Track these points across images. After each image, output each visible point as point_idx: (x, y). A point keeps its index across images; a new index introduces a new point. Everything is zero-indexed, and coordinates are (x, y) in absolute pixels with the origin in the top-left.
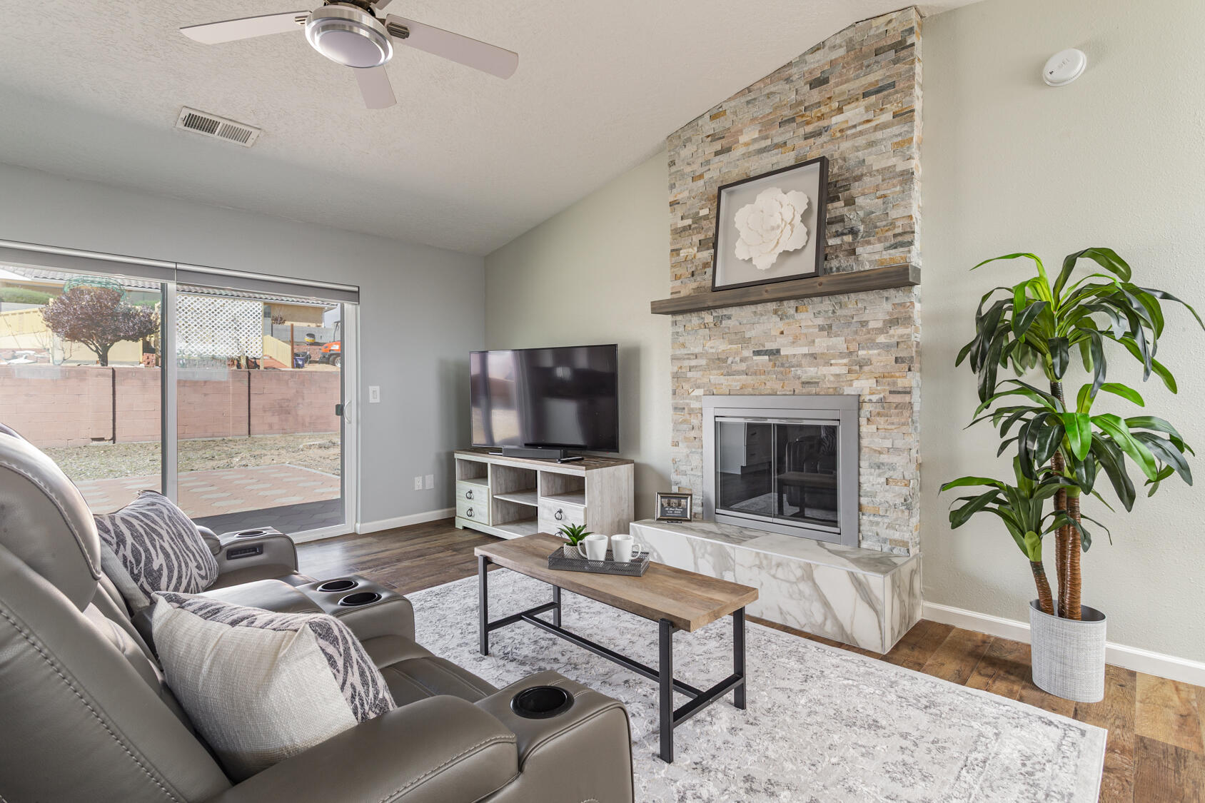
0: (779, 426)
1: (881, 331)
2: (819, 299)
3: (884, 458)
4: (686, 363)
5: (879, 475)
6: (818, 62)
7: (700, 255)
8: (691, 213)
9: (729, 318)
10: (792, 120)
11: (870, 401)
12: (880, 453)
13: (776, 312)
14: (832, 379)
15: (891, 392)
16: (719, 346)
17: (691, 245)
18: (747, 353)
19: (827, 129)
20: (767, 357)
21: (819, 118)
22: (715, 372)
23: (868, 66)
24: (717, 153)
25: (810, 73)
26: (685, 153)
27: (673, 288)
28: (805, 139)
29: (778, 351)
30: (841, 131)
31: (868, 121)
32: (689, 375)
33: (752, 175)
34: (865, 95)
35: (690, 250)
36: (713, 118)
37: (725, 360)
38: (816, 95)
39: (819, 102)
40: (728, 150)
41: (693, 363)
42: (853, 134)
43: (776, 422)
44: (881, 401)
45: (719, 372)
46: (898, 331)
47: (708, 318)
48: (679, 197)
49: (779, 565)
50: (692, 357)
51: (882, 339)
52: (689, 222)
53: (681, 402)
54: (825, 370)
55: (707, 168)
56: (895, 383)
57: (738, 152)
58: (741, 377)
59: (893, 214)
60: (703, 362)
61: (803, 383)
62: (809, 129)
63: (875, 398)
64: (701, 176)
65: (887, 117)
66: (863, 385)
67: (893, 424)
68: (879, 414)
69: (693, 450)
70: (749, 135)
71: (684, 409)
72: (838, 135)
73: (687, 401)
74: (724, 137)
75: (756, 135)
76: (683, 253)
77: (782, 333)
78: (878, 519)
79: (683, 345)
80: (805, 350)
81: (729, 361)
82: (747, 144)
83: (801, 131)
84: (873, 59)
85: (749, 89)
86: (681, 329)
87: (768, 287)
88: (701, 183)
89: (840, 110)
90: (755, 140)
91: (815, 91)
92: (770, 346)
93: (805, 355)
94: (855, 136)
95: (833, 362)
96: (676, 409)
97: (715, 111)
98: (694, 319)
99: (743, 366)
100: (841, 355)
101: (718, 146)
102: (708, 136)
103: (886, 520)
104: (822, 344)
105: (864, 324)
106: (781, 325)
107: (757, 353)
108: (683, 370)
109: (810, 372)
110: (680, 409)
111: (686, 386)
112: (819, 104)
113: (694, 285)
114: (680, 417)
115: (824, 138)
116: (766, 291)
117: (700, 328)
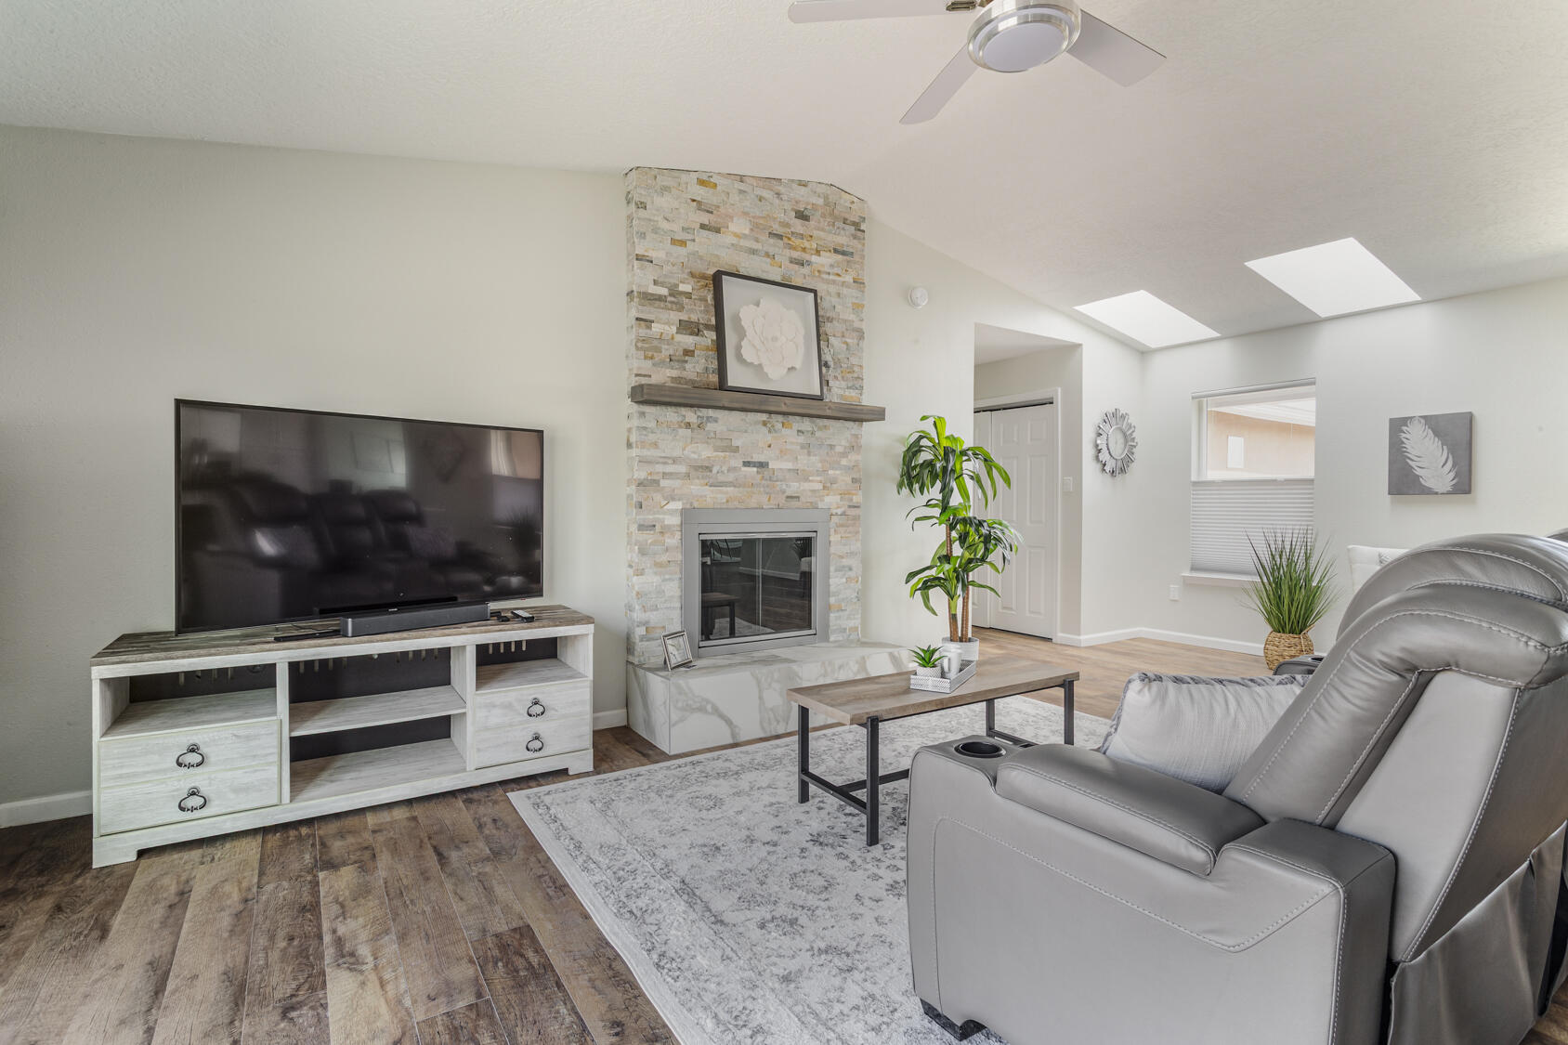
0: (764, 540)
1: (844, 455)
3: (845, 562)
4: (660, 468)
5: (842, 578)
6: (804, 197)
7: (679, 338)
8: (666, 280)
9: (716, 421)
10: (780, 237)
11: (836, 514)
12: (842, 557)
13: (765, 424)
14: (810, 494)
15: (850, 507)
16: (705, 452)
17: (668, 323)
18: (736, 462)
19: (809, 263)
20: (755, 469)
21: (804, 250)
22: (697, 481)
23: (838, 228)
24: (703, 226)
25: (797, 202)
26: (663, 202)
27: (639, 368)
28: (791, 262)
29: (767, 464)
30: (819, 271)
31: (839, 275)
32: (664, 483)
33: (743, 272)
34: (836, 251)
35: (667, 327)
36: (701, 182)
37: (709, 469)
38: (798, 226)
39: (802, 235)
40: (718, 231)
41: (670, 469)
42: (827, 280)
43: (764, 536)
44: (844, 514)
45: (702, 481)
46: (853, 457)
47: (691, 416)
48: (652, 254)
50: (670, 461)
51: (844, 462)
52: (664, 291)
53: (651, 517)
54: (806, 486)
55: (690, 237)
56: (852, 500)
57: (726, 239)
58: (728, 489)
59: (854, 360)
60: (682, 469)
61: (788, 497)
62: (796, 254)
63: (839, 511)
64: (683, 243)
65: (849, 278)
66: (831, 501)
67: (850, 533)
68: (842, 526)
69: (667, 577)
70: (739, 226)
71: (654, 526)
72: (817, 274)
73: (661, 516)
74: (712, 213)
75: (747, 232)
76: (656, 328)
77: (770, 446)
78: (841, 613)
79: (655, 445)
80: (790, 465)
81: (715, 470)
82: (736, 235)
83: (788, 253)
84: (841, 225)
85: (742, 178)
86: (652, 424)
88: (681, 251)
89: (818, 252)
90: (745, 236)
91: (799, 222)
92: (757, 458)
93: (790, 470)
94: (828, 282)
95: (811, 478)
96: (641, 527)
97: (704, 177)
98: (671, 415)
99: (731, 477)
100: (818, 473)
101: (705, 218)
102: (694, 201)
103: (847, 613)
104: (804, 462)
105: (832, 447)
106: (769, 438)
107: (747, 464)
108: (655, 477)
109: (794, 487)
110: (650, 526)
111: (658, 497)
112: (802, 236)
113: (675, 373)
114: (649, 537)
115: (806, 270)
117: (680, 427)
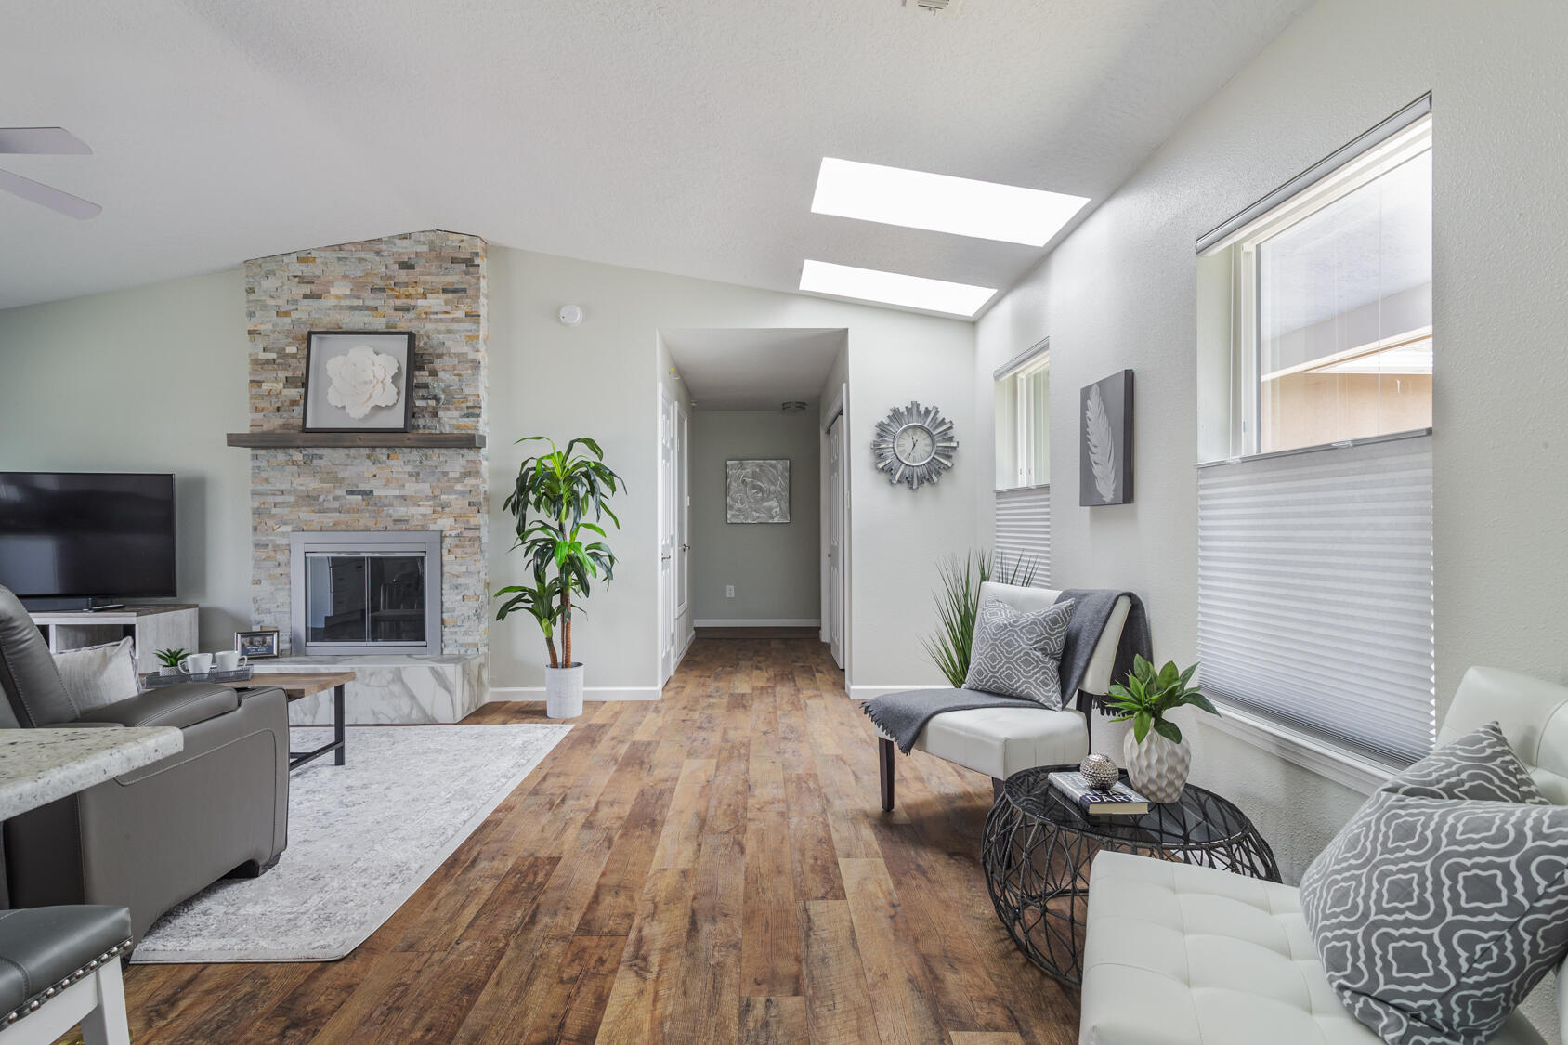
0: (372, 559)
1: (458, 480)
2: (409, 449)
3: (461, 580)
4: (271, 499)
5: (457, 594)
6: (408, 249)
7: (286, 392)
8: (276, 346)
9: (321, 457)
10: (383, 290)
11: (450, 536)
12: (458, 577)
13: (369, 457)
14: (420, 517)
15: (465, 529)
16: (310, 484)
17: (276, 380)
18: (340, 492)
19: (414, 307)
20: (360, 497)
21: (408, 296)
22: (304, 509)
23: (446, 269)
24: (306, 296)
25: (399, 255)
26: (268, 284)
27: (253, 420)
28: (395, 310)
29: (371, 492)
30: (426, 313)
31: (447, 313)
32: (274, 511)
33: (345, 328)
34: (445, 291)
35: (275, 385)
36: (300, 260)
37: (316, 498)
38: (403, 276)
39: (407, 283)
40: (319, 297)
41: (280, 499)
42: (435, 319)
43: (370, 555)
44: (458, 536)
45: (309, 509)
46: (470, 482)
47: (297, 456)
48: (261, 328)
49: (372, 674)
50: (278, 493)
51: (458, 487)
52: (273, 356)
53: (264, 538)
54: (413, 510)
55: (294, 307)
56: (468, 521)
57: (328, 302)
58: (334, 514)
59: (467, 391)
60: (291, 499)
61: (395, 521)
62: (399, 302)
63: (454, 533)
64: (287, 314)
65: (460, 314)
66: (445, 523)
67: (466, 553)
68: (457, 546)
69: (280, 587)
70: (341, 289)
71: (268, 545)
72: (424, 316)
73: (271, 538)
74: (313, 283)
75: (348, 292)
76: (265, 386)
77: (375, 476)
78: (457, 629)
79: (267, 481)
80: (396, 492)
81: (321, 499)
82: (338, 297)
83: (392, 302)
84: (449, 265)
85: (340, 247)
86: (264, 464)
87: (362, 436)
88: (287, 320)
89: (424, 296)
90: (346, 296)
91: (403, 272)
92: (362, 487)
93: (397, 497)
94: (437, 321)
95: (420, 503)
96: (257, 546)
97: (303, 255)
98: (281, 456)
99: (336, 504)
100: (427, 498)
101: (307, 289)
102: (295, 277)
103: (462, 629)
104: (411, 488)
105: (445, 474)
106: (374, 469)
107: (351, 493)
108: (267, 506)
109: (401, 511)
110: (263, 545)
111: (270, 522)
112: (406, 285)
113: (281, 421)
114: (262, 554)
115: (411, 315)
116: (360, 439)
117: (288, 465)
